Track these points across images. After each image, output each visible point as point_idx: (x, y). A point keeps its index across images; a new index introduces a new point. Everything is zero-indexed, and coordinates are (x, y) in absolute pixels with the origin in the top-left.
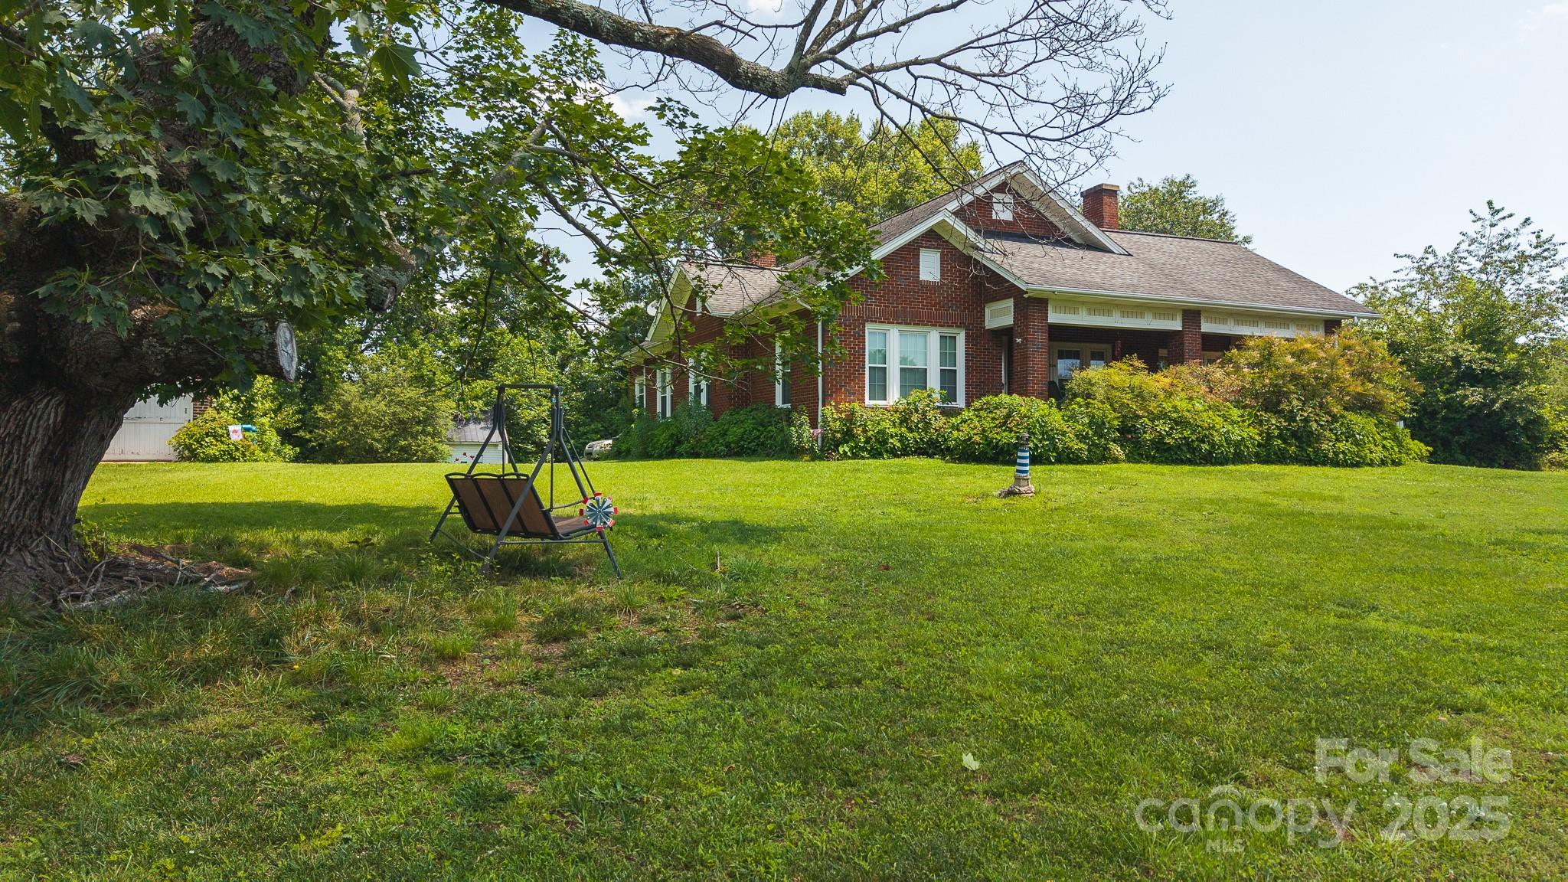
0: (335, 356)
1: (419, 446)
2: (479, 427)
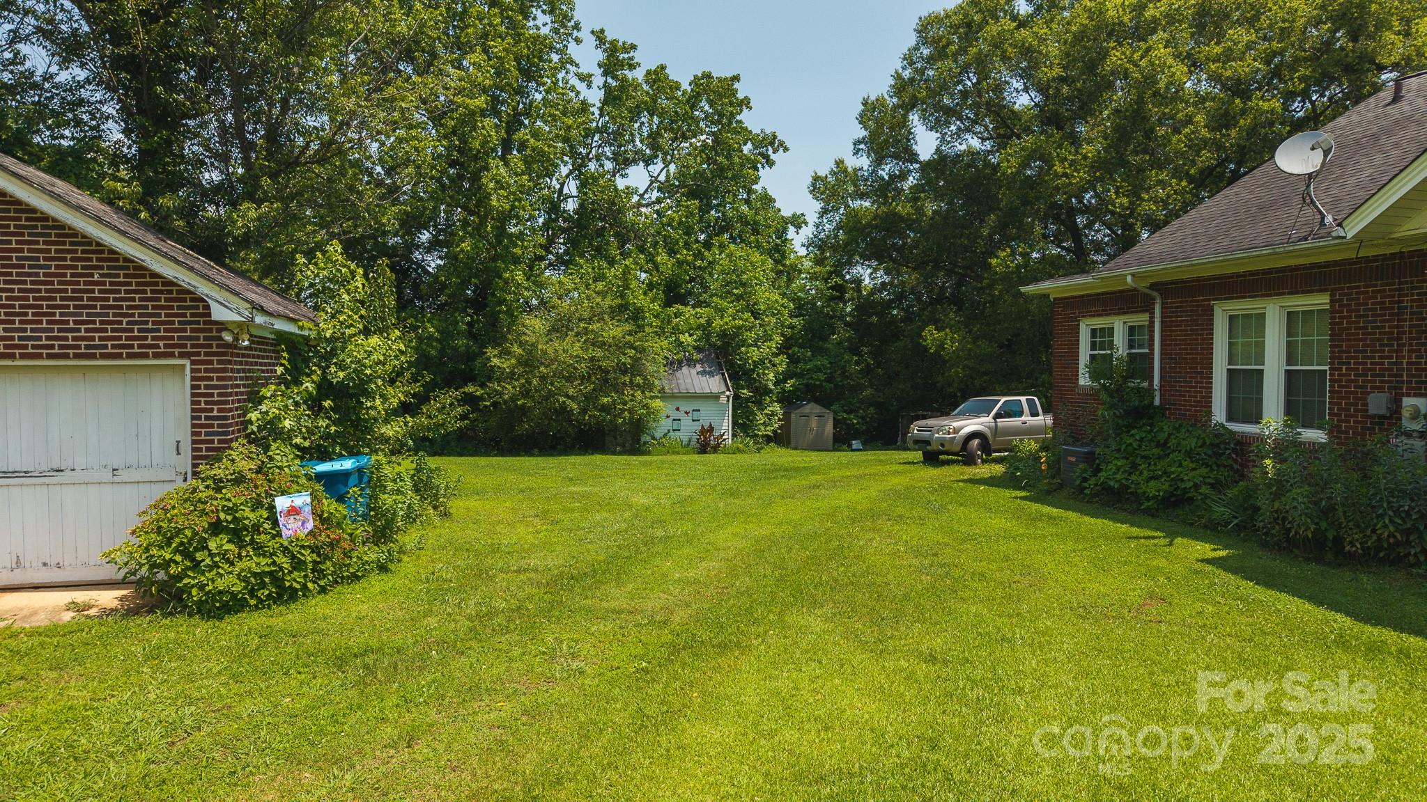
0: (513, 279)
1: (625, 403)
2: (694, 371)
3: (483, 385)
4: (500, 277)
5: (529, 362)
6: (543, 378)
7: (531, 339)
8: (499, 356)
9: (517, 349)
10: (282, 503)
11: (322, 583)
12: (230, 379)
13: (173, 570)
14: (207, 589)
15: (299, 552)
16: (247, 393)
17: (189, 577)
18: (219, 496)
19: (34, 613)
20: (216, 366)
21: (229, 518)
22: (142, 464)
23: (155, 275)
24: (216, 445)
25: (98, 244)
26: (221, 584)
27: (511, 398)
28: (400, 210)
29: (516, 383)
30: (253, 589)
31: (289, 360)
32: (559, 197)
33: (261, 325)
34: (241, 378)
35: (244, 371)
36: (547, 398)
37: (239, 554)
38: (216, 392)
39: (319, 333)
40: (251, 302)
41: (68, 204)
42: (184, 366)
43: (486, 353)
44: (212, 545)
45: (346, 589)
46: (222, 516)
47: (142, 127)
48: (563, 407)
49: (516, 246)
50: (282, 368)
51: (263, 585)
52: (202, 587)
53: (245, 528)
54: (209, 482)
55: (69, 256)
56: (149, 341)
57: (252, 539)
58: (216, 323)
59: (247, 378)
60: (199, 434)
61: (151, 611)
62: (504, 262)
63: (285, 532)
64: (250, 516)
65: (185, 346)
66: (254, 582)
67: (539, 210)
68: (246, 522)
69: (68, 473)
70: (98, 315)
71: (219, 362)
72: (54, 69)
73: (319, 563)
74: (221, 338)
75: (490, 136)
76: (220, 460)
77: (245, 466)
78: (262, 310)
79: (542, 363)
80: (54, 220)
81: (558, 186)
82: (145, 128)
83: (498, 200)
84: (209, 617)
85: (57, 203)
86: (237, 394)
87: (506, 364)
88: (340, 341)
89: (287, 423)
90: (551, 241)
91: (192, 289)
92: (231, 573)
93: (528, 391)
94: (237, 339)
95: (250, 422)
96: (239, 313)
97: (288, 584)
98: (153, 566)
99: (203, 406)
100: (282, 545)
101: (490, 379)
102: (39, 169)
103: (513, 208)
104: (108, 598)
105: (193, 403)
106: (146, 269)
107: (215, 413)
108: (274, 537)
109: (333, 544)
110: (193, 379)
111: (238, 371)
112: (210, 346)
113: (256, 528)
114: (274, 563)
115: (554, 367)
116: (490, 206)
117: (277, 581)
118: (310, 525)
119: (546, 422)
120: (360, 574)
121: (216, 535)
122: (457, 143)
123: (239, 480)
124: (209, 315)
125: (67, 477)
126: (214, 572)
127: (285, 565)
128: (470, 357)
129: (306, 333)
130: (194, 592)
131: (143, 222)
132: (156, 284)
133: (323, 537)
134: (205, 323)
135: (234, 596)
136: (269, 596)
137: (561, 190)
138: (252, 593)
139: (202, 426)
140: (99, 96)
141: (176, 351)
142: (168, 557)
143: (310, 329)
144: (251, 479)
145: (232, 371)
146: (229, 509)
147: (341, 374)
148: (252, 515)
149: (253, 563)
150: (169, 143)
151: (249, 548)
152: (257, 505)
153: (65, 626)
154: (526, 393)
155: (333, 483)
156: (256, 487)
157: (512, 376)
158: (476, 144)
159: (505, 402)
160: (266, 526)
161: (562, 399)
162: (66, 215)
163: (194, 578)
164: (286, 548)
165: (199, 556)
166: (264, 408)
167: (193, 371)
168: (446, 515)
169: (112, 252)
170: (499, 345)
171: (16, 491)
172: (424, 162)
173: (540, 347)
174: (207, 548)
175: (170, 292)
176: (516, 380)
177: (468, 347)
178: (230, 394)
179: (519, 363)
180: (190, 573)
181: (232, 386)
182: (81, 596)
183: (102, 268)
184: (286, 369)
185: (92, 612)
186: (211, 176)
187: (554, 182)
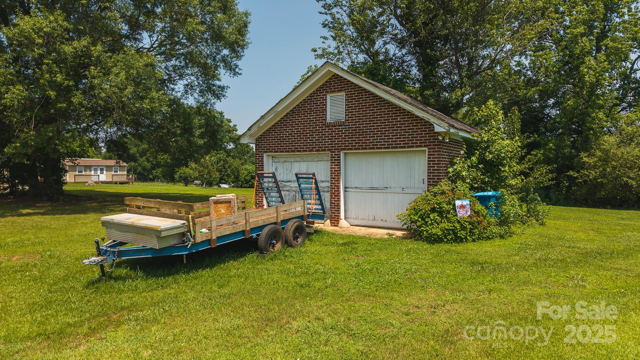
3: (578, 172)
4: (590, 116)
5: (606, 159)
6: (614, 168)
7: (606, 146)
8: (588, 156)
9: (599, 153)
10: (458, 203)
11: (473, 237)
12: (442, 155)
13: (418, 224)
14: (429, 232)
15: (464, 223)
16: (449, 161)
17: (423, 227)
18: (435, 198)
19: (377, 235)
20: (437, 150)
21: (438, 207)
22: (412, 187)
23: (417, 117)
24: (436, 180)
25: (400, 107)
26: (434, 231)
27: (594, 178)
28: (536, 89)
29: (597, 170)
30: (445, 235)
31: (466, 148)
32: (630, 72)
33: (453, 133)
34: (447, 155)
35: (448, 152)
36: (616, 178)
37: (441, 221)
38: (436, 160)
39: (482, 139)
40: (448, 123)
41: (390, 94)
42: (426, 150)
43: (580, 155)
44: (431, 216)
45: (484, 242)
46: (435, 206)
47: (423, 66)
48: (626, 183)
49: (599, 99)
50: (463, 152)
51: (449, 234)
52: (427, 231)
53: (443, 211)
54: (432, 193)
55: (391, 113)
56: (414, 141)
57: (446, 216)
58: (437, 133)
59: (449, 156)
60: (430, 176)
61: (411, 238)
62: (592, 108)
63: (459, 214)
64: (445, 207)
65: (426, 142)
66: (445, 233)
67: (617, 80)
68: (444, 209)
69: (389, 189)
70: (399, 133)
71: (438, 148)
72: (397, 52)
73: (472, 229)
74: (438, 139)
75: (585, 46)
76: (437, 186)
77: (445, 188)
78: (453, 126)
79: (613, 160)
80: (387, 101)
81: (630, 66)
82: (424, 67)
83: (589, 77)
84: (429, 243)
85: (387, 94)
86: (444, 161)
87: (591, 161)
88: (490, 142)
89: (464, 173)
90: (625, 96)
91: (428, 120)
92: (438, 227)
93: (604, 175)
94: (443, 139)
95: (449, 172)
96: (444, 128)
97: (459, 235)
98: (412, 222)
99: (432, 165)
100: (457, 219)
101: (583, 168)
102: (390, 87)
103: (598, 80)
104: (399, 233)
105: (428, 164)
106: (413, 115)
107: (436, 168)
108: (454, 216)
109: (479, 223)
110: (429, 155)
111: (446, 152)
112: (435, 142)
113: (448, 212)
114: (454, 226)
115: (621, 161)
116: (584, 80)
117: (455, 234)
118: (469, 213)
119: (616, 191)
120: (490, 237)
121: (433, 213)
122: (568, 53)
123: (443, 193)
124: (434, 130)
125: (389, 190)
126: (432, 226)
127: (458, 227)
128: (571, 157)
129: (476, 138)
130: (425, 233)
131: (419, 101)
132: (417, 120)
133: (475, 219)
134: (433, 133)
135: (438, 236)
136: (452, 239)
137: (632, 68)
138: (445, 237)
139: (431, 173)
140: (409, 58)
141: (423, 144)
142: (416, 219)
143: (478, 137)
144: (447, 193)
145: (443, 152)
146: (438, 203)
147: (491, 156)
148: (446, 206)
149: (446, 225)
150: (431, 71)
151: (445, 219)
152: (449, 203)
153: (384, 239)
154: (604, 176)
155: (484, 200)
156: (449, 196)
157: (595, 167)
158: (578, 51)
159: (590, 180)
160: (452, 211)
161: (625, 179)
162: (389, 98)
163: (425, 228)
164: (459, 221)
165: (427, 220)
166: (455, 167)
167: (429, 152)
168: (542, 224)
169: (404, 110)
170: (589, 151)
171: (374, 194)
172: (549, 65)
173: (612, 151)
174: (430, 217)
175: (422, 123)
176: (597, 169)
177: (571, 152)
178: (442, 161)
179: (600, 159)
180: (423, 226)
181: (443, 158)
182: (391, 232)
183: (400, 116)
184: (465, 152)
185: (394, 236)
186: (447, 81)
187: (628, 64)
